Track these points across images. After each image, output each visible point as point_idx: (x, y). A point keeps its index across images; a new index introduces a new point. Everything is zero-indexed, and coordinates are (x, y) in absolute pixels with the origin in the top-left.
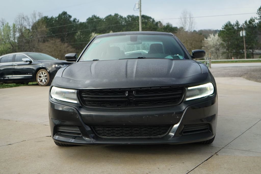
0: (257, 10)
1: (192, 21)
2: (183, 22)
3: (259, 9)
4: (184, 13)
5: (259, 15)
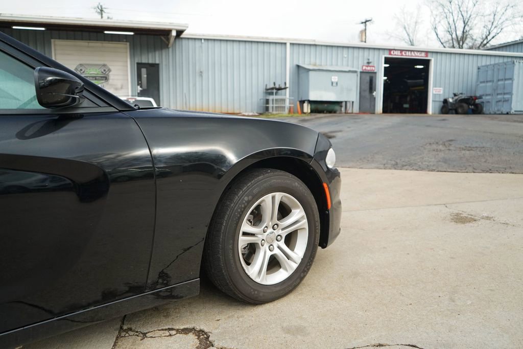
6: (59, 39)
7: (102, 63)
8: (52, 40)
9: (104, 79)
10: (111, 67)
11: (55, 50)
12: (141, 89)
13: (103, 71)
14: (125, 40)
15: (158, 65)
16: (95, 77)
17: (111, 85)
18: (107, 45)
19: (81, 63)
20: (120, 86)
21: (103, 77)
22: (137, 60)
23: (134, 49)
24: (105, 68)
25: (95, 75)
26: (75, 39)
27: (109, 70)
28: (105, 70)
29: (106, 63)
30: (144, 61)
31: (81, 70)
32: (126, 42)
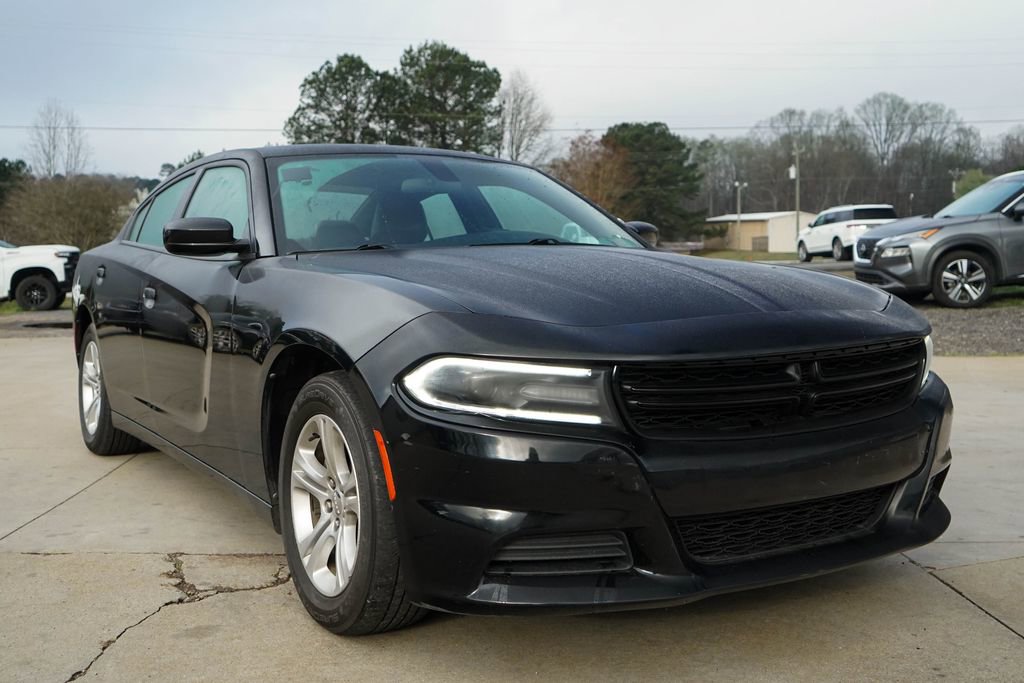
0: (284, 125)
1: (77, 144)
2: (46, 142)
3: (290, 119)
4: (50, 112)
5: (290, 140)
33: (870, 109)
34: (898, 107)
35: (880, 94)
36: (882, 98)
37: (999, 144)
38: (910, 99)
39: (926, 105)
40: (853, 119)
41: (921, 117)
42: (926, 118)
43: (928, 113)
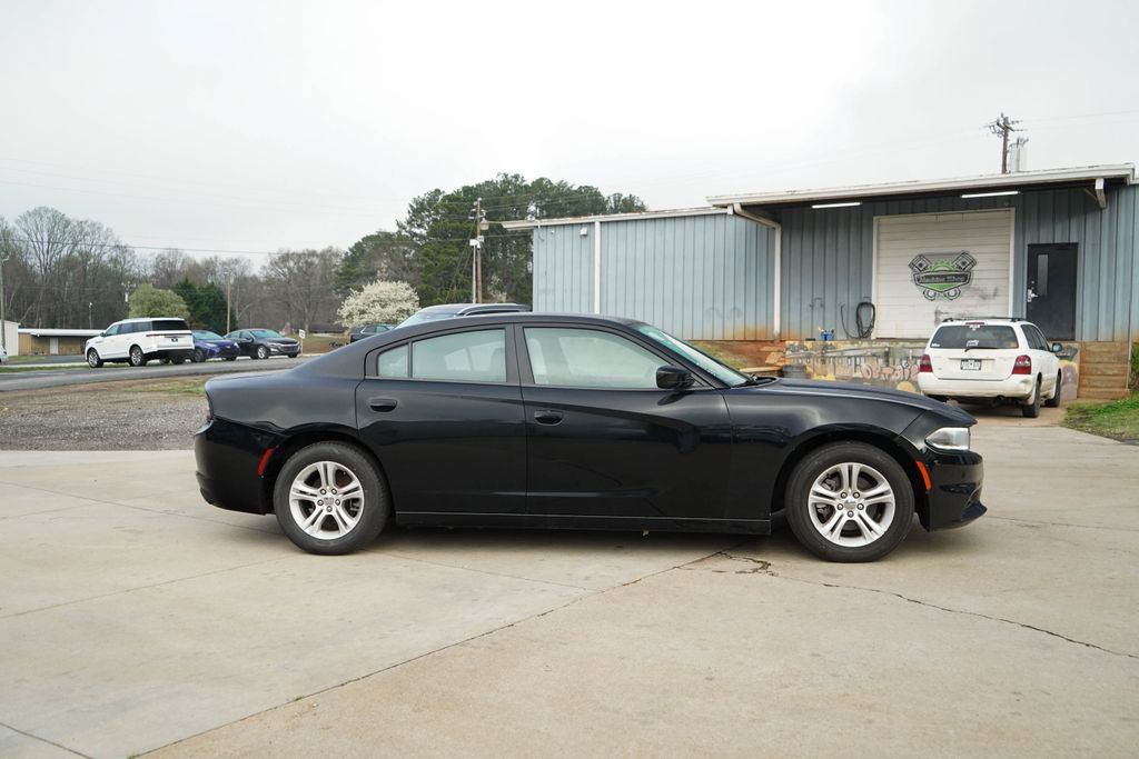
6: (887, 214)
7: (960, 250)
8: (875, 218)
9: (963, 279)
10: (975, 257)
11: (879, 234)
12: (1033, 295)
13: (960, 264)
14: (1007, 204)
15: (1076, 245)
16: (945, 276)
17: (975, 290)
18: (970, 215)
19: (922, 252)
20: (992, 292)
21: (960, 276)
22: (1029, 241)
23: (1024, 218)
24: (964, 260)
25: (944, 273)
26: (913, 212)
27: (973, 263)
28: (964, 263)
29: (966, 249)
30: (1045, 239)
31: (921, 265)
32: (1009, 206)
33: (31, 220)
34: (60, 222)
35: (40, 208)
36: (42, 212)
37: (151, 261)
38: (70, 216)
39: (86, 222)
40: (14, 229)
41: (81, 233)
42: (87, 234)
43: (87, 229)
